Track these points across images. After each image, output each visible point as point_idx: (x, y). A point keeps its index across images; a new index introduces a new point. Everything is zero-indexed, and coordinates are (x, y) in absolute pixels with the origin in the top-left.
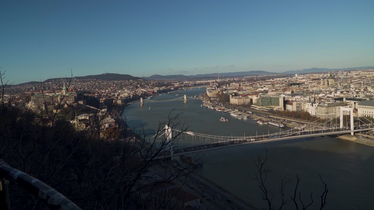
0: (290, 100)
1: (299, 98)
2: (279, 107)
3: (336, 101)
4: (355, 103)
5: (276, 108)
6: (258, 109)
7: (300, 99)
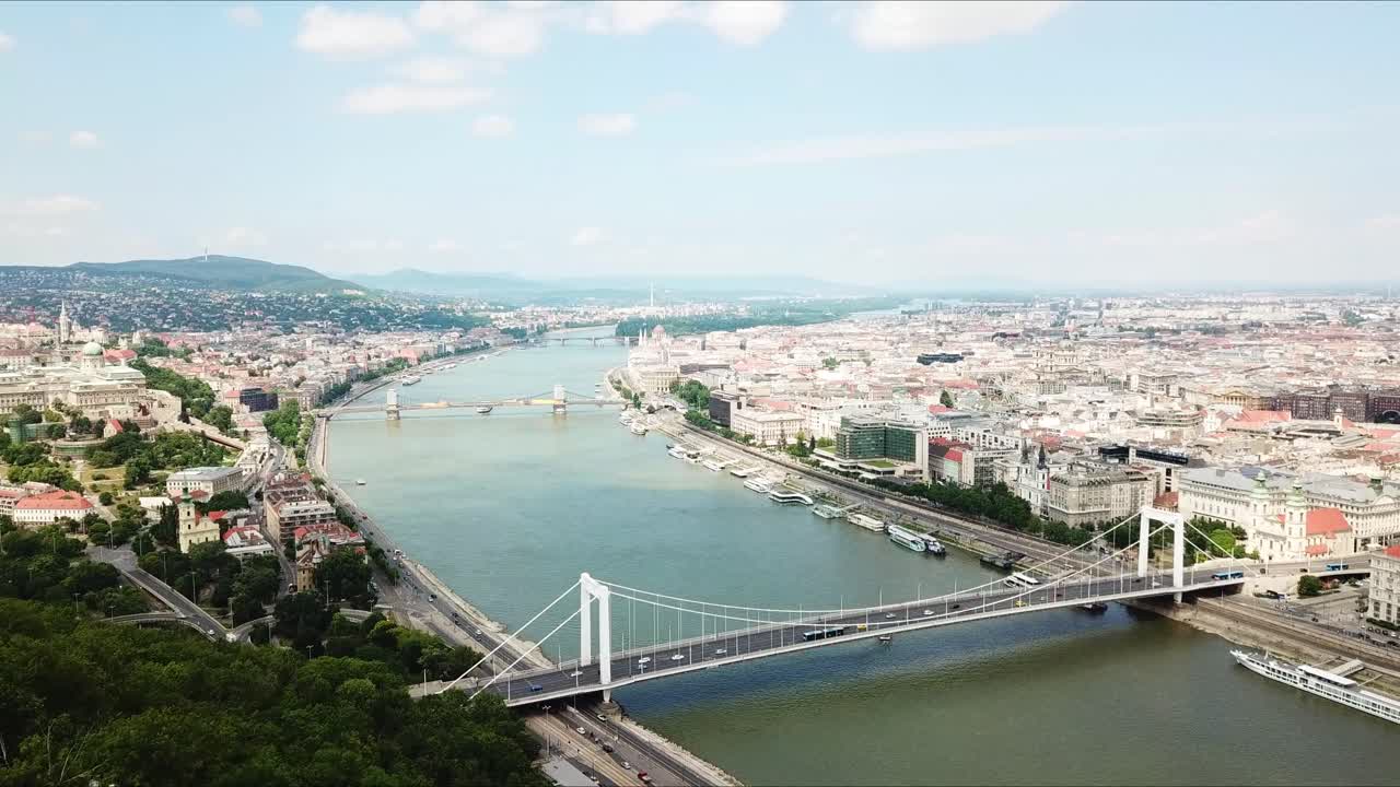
0: (949, 437)
1: (978, 436)
2: (909, 466)
3: (1108, 460)
4: (1169, 472)
5: (901, 469)
6: (841, 466)
7: (985, 436)
